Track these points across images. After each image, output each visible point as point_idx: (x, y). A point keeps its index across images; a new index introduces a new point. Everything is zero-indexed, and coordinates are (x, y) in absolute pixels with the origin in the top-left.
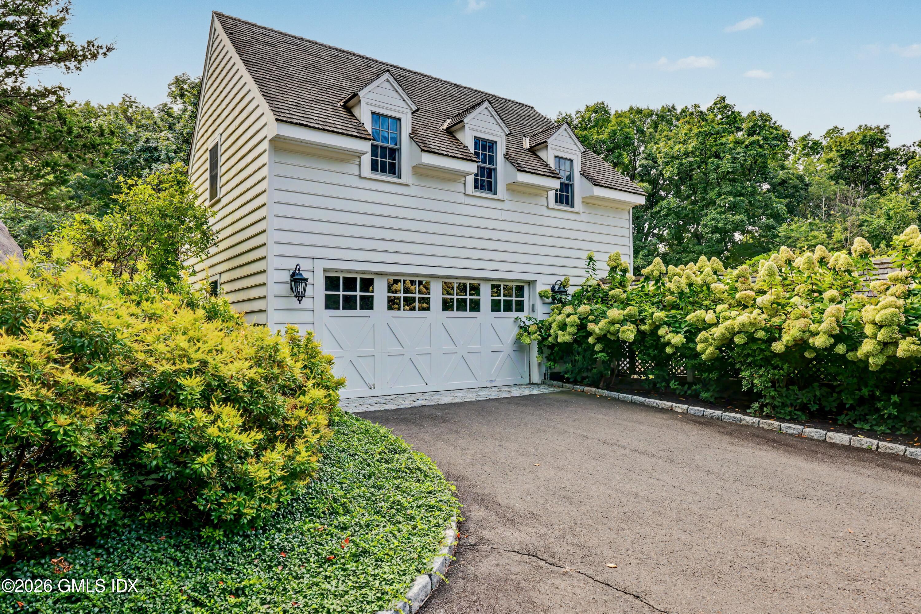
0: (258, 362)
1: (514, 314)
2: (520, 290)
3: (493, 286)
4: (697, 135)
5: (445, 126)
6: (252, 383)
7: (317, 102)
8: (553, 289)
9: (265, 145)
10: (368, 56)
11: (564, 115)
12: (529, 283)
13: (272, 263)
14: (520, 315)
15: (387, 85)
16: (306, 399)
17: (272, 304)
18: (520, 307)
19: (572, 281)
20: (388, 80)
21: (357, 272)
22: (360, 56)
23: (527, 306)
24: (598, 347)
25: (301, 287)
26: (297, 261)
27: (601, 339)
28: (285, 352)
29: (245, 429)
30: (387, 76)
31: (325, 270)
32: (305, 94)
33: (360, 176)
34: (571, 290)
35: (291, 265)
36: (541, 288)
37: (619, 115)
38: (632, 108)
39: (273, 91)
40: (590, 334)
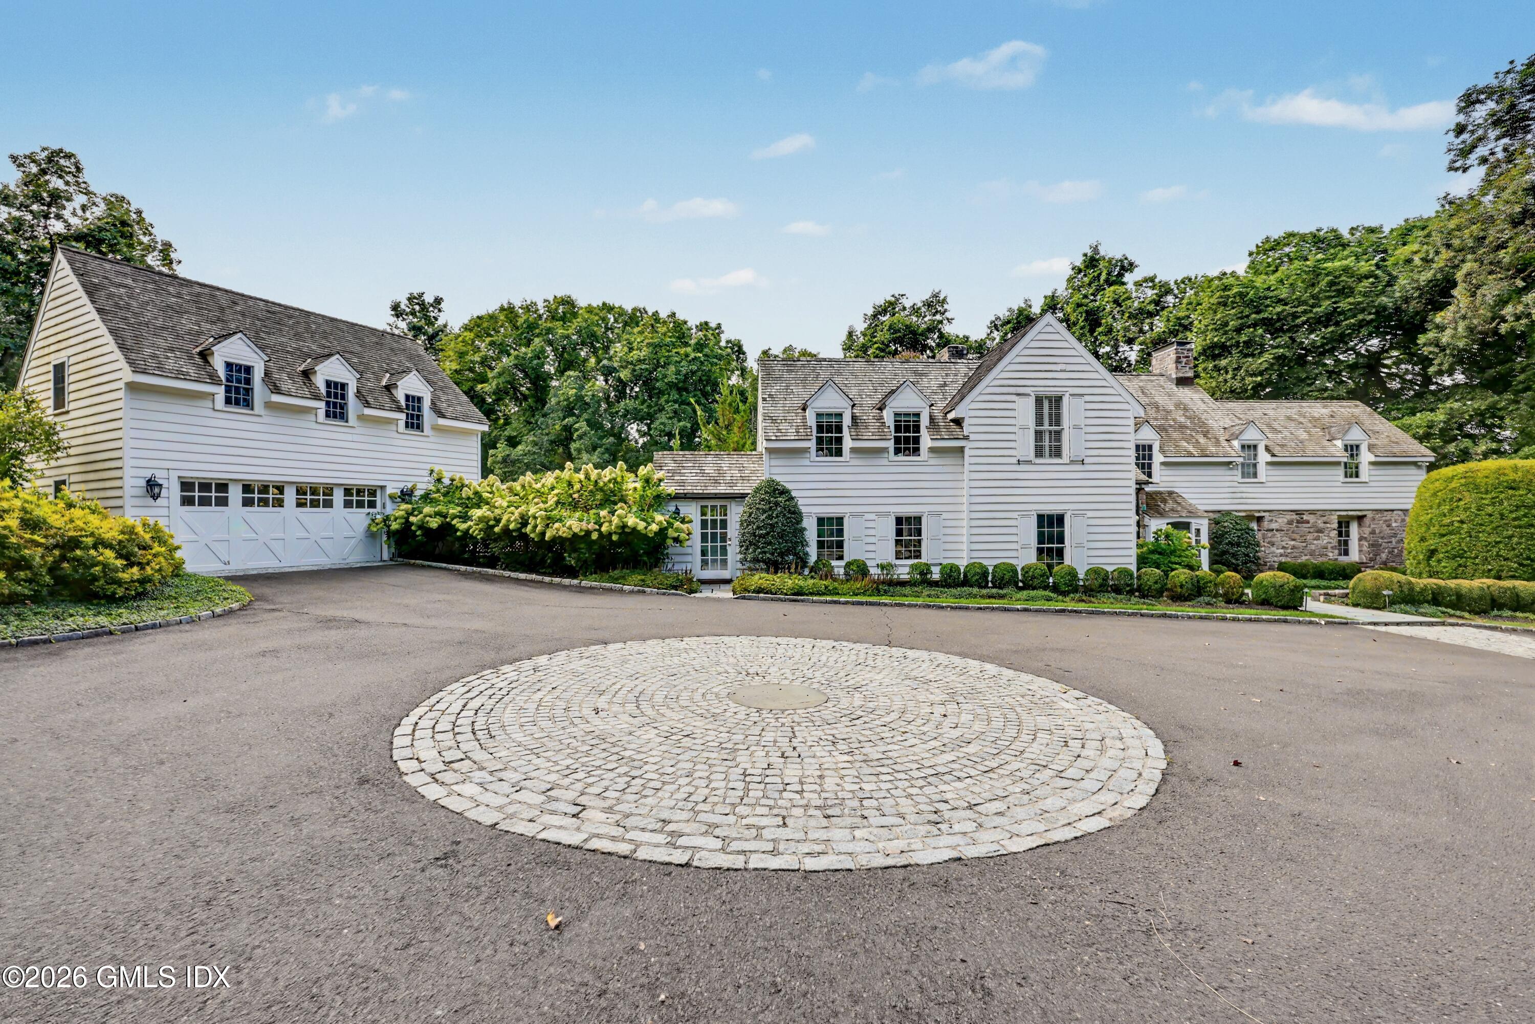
0: (123, 532)
1: (366, 510)
2: (373, 493)
3: (345, 489)
4: (649, 345)
5: (301, 368)
6: (120, 542)
7: (172, 350)
8: (402, 491)
9: (121, 384)
10: (234, 290)
11: (529, 302)
12: (383, 488)
13: (128, 473)
14: (371, 510)
15: (240, 342)
16: (153, 551)
17: (128, 502)
18: (372, 504)
19: (419, 486)
20: (240, 338)
21: (212, 479)
22: (226, 291)
23: (379, 504)
24: (418, 533)
25: (156, 490)
26: (153, 471)
27: (420, 527)
28: (139, 529)
29: (116, 558)
30: (240, 335)
31: (179, 477)
32: (161, 342)
33: (214, 409)
34: (418, 493)
35: (148, 474)
36: (389, 491)
37: (590, 310)
38: (604, 304)
39: (129, 343)
40: (412, 524)
